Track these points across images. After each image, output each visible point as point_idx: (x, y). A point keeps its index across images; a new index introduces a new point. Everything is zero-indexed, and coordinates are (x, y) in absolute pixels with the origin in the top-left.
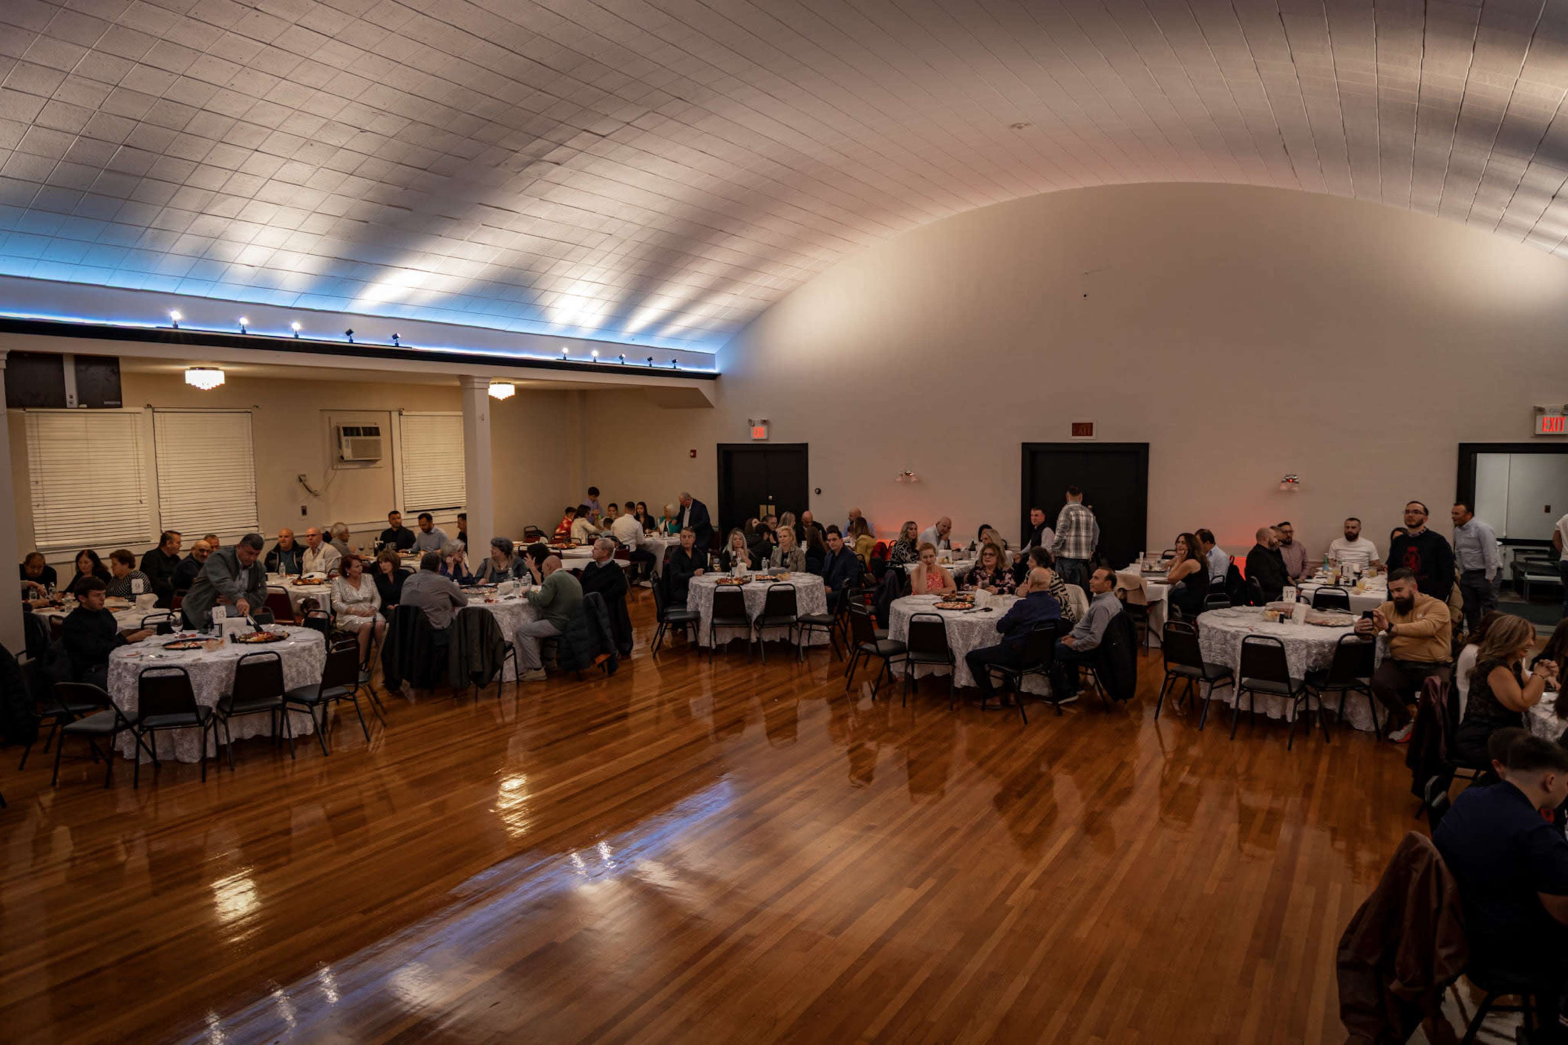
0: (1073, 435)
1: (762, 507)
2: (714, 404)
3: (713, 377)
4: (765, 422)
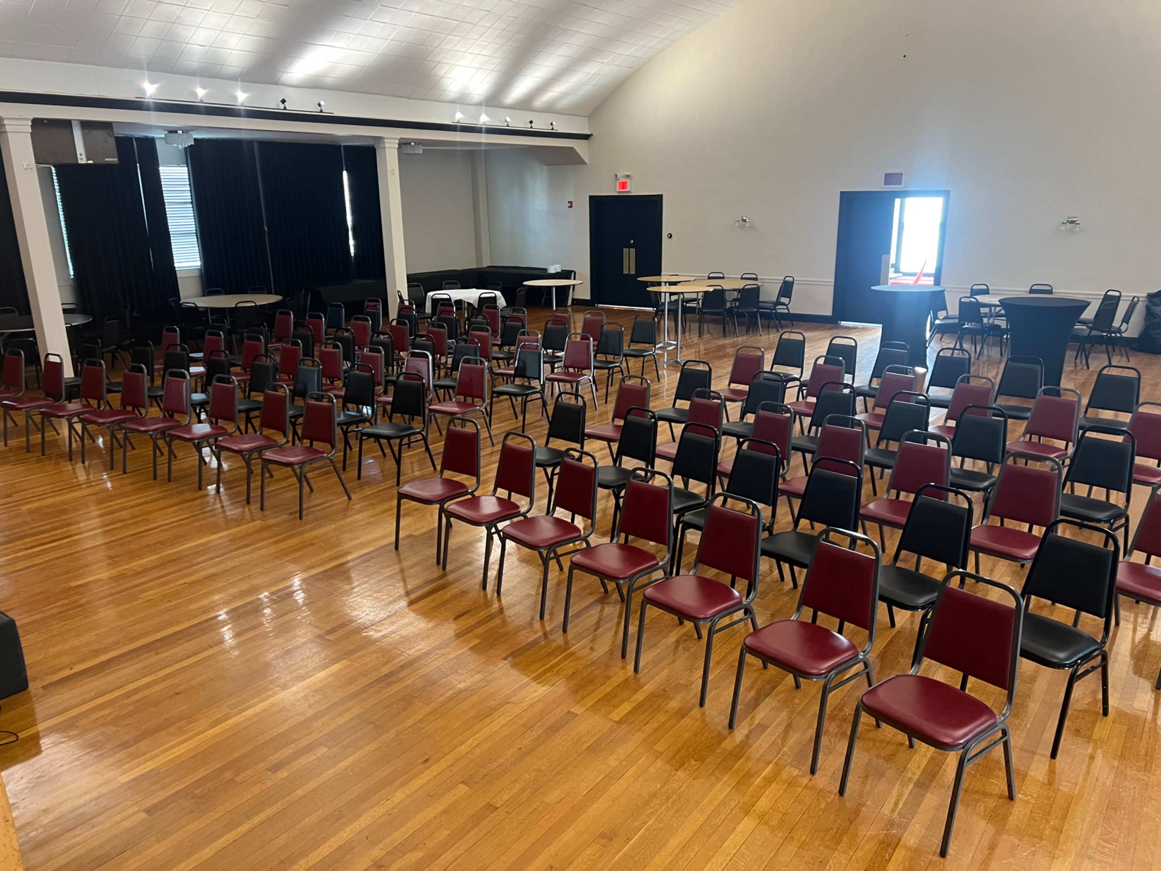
0: (885, 184)
1: (625, 250)
2: (587, 161)
3: (586, 137)
4: (628, 176)
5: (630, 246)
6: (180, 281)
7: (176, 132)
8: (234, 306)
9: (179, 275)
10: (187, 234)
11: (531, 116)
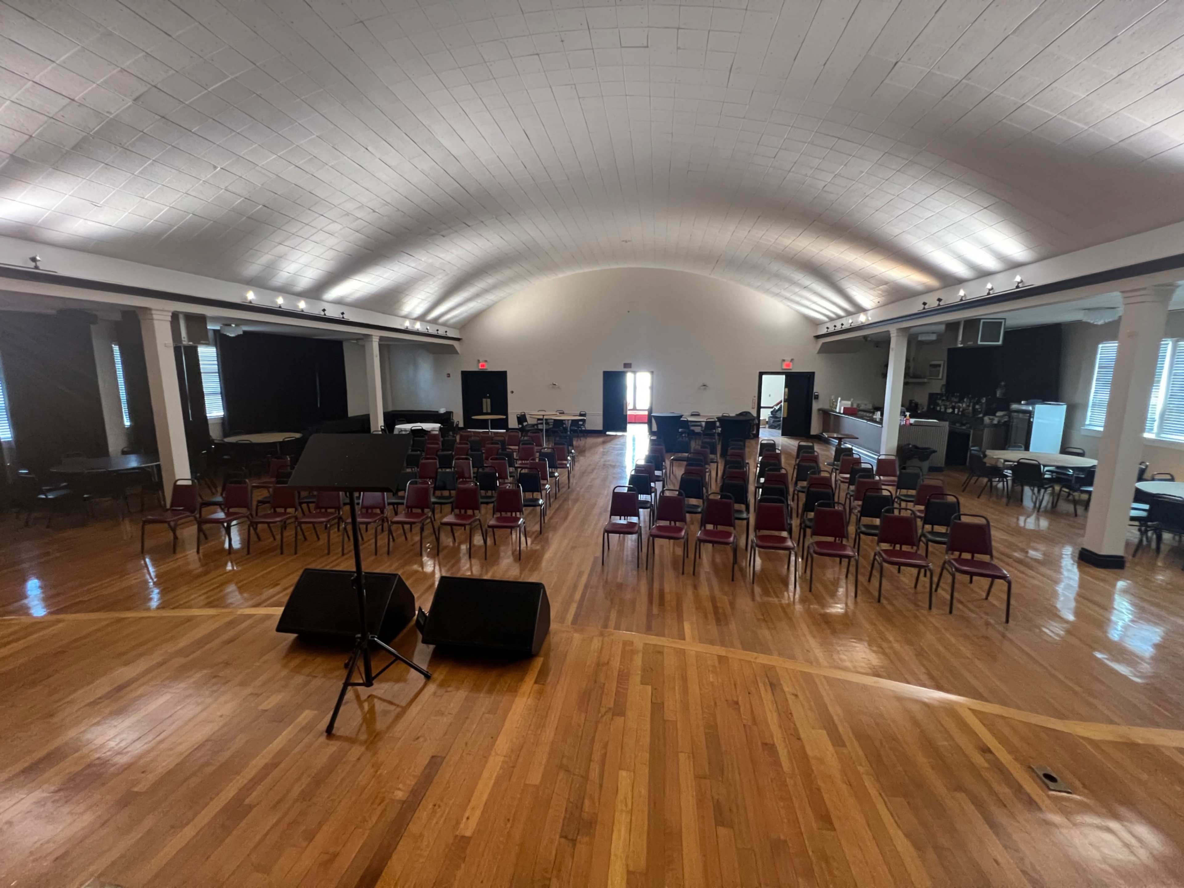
0: (620, 367)
1: (484, 400)
2: (459, 351)
3: (458, 339)
4: (486, 361)
5: (486, 397)
6: (210, 426)
7: (230, 325)
8: (281, 440)
9: (210, 422)
10: (215, 394)
11: (437, 327)
